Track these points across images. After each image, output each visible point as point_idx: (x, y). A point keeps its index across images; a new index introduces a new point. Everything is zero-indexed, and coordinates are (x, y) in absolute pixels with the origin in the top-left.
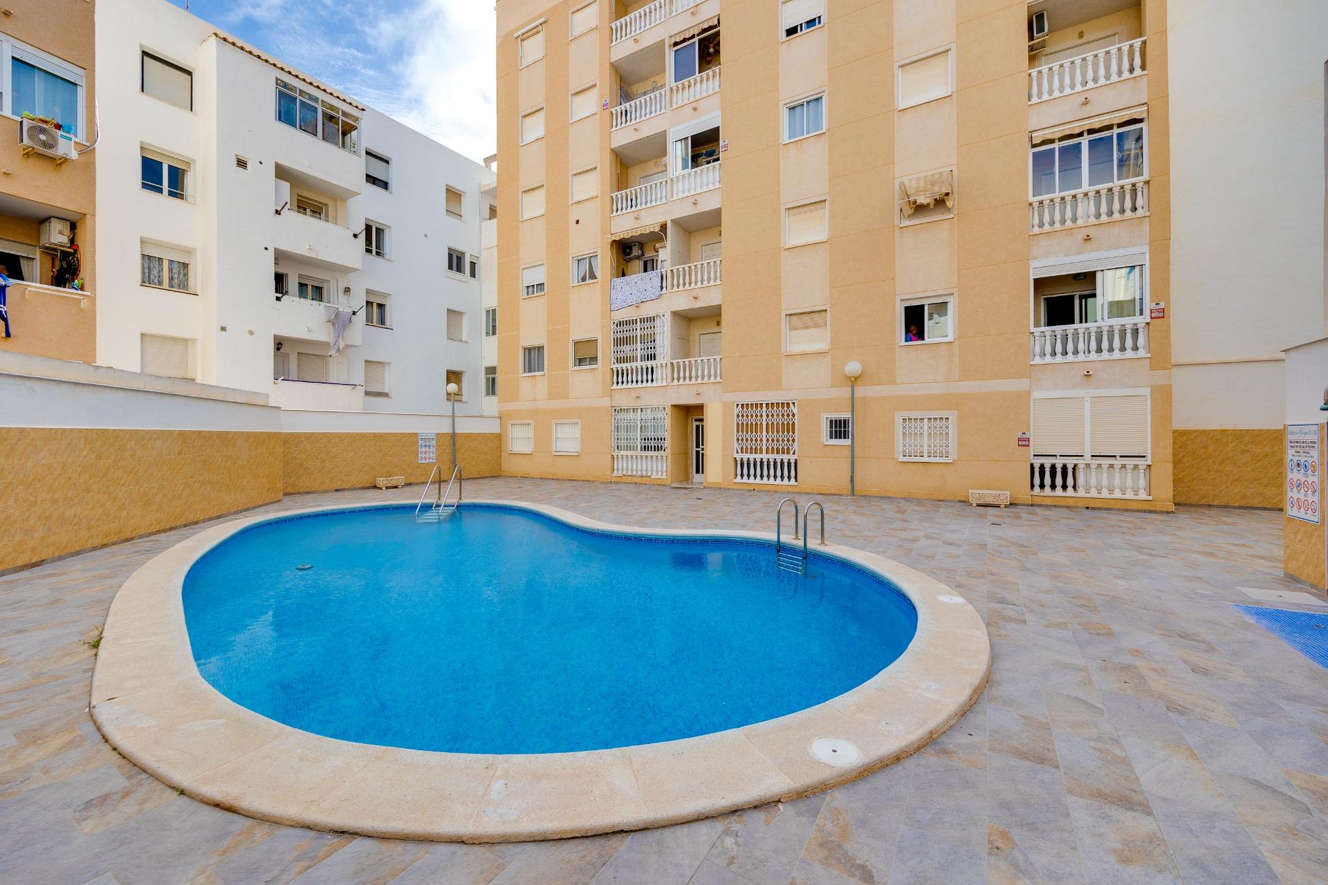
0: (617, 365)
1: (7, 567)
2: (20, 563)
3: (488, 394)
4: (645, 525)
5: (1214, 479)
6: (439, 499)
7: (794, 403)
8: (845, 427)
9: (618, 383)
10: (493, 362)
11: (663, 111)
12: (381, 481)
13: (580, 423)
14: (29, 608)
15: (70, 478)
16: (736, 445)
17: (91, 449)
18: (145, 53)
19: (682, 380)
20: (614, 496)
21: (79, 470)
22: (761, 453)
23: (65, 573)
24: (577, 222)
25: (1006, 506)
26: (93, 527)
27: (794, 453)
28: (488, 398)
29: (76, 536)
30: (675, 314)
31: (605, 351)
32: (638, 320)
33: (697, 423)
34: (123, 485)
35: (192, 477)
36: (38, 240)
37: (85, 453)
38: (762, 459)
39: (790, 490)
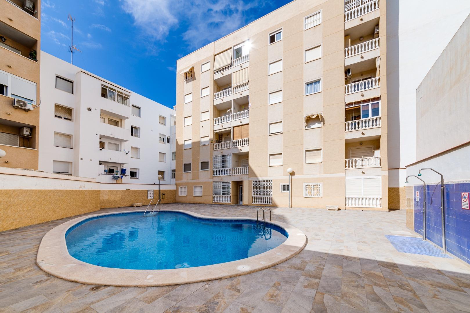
0: (215, 169)
1: (7, 230)
2: (11, 229)
3: (172, 178)
4: (218, 216)
5: (403, 202)
6: (153, 209)
7: (271, 181)
8: (287, 187)
9: (215, 175)
10: (174, 168)
11: (231, 94)
12: (135, 205)
13: (202, 187)
14: (16, 240)
15: (29, 204)
16: (253, 193)
17: (36, 196)
18: (57, 77)
19: (236, 174)
20: (212, 208)
21: (32, 202)
22: (261, 195)
23: (27, 231)
24: (202, 127)
25: (337, 210)
26: (36, 218)
27: (271, 195)
28: (173, 179)
29: (30, 221)
30: (234, 154)
31: (211, 166)
32: (222, 156)
33: (241, 186)
34: (46, 206)
35: (69, 204)
36: (19, 133)
37: (34, 197)
38: (261, 197)
39: (270, 206)
